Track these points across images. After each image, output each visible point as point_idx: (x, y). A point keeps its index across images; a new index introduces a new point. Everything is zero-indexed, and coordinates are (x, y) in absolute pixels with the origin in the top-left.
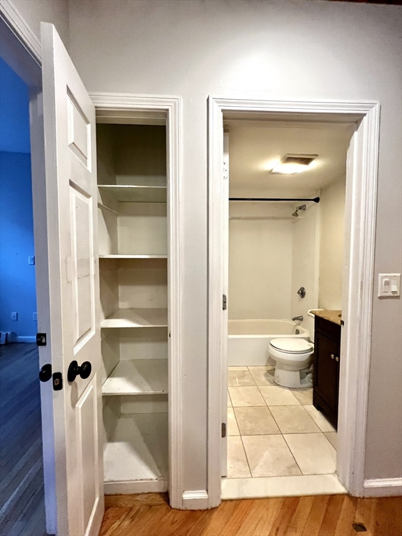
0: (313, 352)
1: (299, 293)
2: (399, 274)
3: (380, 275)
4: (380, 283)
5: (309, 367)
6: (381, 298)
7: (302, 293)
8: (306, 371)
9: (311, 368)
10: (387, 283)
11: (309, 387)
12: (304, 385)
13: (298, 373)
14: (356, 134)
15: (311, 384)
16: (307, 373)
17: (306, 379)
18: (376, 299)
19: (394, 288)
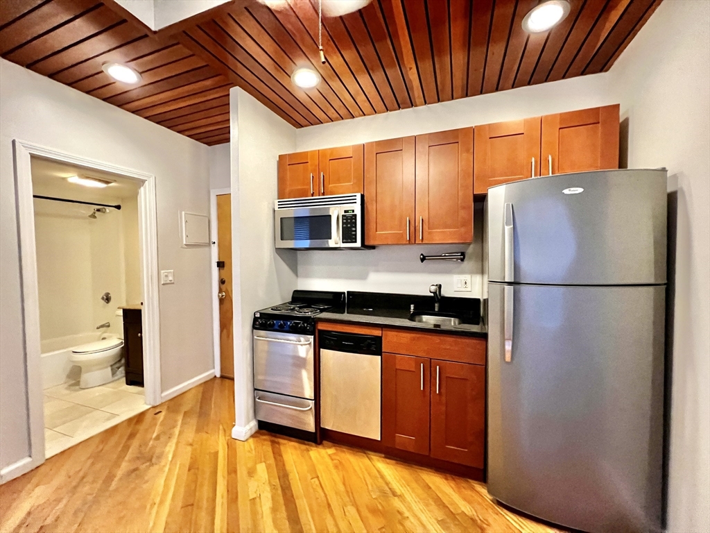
0: (123, 345)
1: (103, 298)
2: (172, 271)
3: (162, 271)
4: (162, 276)
5: (120, 361)
6: (163, 284)
7: (107, 299)
8: (118, 365)
9: (123, 361)
10: (166, 276)
11: (122, 377)
12: (116, 378)
13: (109, 369)
14: (142, 188)
15: (124, 374)
16: (119, 368)
17: (118, 373)
18: (161, 286)
19: (171, 278)
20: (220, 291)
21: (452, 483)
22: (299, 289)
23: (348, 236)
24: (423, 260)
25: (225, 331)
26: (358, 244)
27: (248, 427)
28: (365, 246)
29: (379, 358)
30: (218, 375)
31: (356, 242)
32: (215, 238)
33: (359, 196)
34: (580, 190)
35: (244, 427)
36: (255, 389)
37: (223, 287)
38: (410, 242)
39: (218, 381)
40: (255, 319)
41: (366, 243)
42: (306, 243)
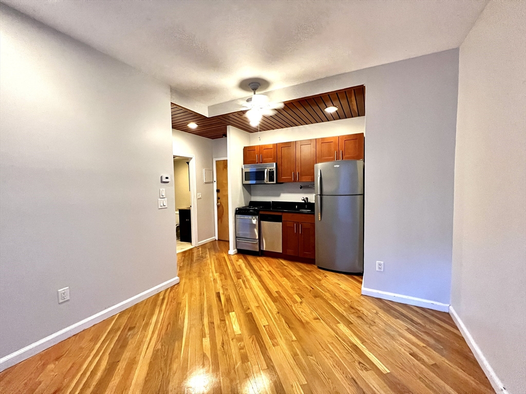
3: (198, 194)
10: (199, 196)
14: (191, 161)
18: (198, 200)
20: (218, 202)
21: (306, 265)
22: (252, 200)
23: (271, 179)
24: (301, 188)
25: (220, 220)
26: (275, 182)
27: (234, 251)
28: (277, 183)
29: (281, 223)
30: (217, 239)
31: (274, 181)
32: (215, 179)
33: (275, 164)
34: (338, 166)
35: (232, 251)
36: (236, 237)
37: (219, 200)
38: (294, 181)
39: (217, 242)
40: (236, 211)
41: (278, 182)
42: (254, 182)
